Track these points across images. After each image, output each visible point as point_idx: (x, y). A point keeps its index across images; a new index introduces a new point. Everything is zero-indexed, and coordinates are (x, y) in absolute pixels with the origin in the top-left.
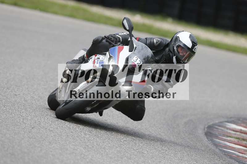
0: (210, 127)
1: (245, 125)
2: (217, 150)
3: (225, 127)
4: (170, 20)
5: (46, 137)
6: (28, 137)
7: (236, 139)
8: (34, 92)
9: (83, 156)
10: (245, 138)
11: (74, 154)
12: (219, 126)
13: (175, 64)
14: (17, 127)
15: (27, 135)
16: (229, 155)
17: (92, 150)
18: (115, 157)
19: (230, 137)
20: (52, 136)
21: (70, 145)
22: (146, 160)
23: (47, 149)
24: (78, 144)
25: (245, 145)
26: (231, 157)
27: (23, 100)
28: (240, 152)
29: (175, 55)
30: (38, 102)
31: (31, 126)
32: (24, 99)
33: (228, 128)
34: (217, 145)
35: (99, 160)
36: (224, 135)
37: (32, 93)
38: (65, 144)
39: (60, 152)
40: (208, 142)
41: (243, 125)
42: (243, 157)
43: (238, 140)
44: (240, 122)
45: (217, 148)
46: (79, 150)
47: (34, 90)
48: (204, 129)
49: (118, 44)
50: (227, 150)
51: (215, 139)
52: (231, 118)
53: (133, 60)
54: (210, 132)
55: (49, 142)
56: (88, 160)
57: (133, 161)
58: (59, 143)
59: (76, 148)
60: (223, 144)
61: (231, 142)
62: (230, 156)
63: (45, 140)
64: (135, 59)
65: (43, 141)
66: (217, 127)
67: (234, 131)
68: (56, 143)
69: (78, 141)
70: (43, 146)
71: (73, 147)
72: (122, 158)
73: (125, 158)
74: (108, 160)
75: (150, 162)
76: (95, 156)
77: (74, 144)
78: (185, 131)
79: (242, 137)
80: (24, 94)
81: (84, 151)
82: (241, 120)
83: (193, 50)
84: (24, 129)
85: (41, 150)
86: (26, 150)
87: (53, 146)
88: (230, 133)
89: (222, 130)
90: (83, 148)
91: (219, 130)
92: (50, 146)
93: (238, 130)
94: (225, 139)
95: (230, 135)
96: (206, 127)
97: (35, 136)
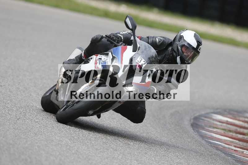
0: (196, 118)
1: (231, 116)
2: (203, 142)
3: (211, 118)
4: (156, 10)
5: (31, 129)
6: (14, 128)
7: (223, 131)
8: (19, 83)
9: (68, 147)
10: (231, 129)
11: (60, 146)
12: (206, 117)
13: (179, 64)
14: (2, 118)
15: (12, 126)
16: (215, 147)
17: (78, 141)
18: (101, 149)
19: (217, 128)
20: (37, 128)
21: (56, 136)
22: (132, 151)
23: (32, 141)
24: (63, 136)
25: (231, 136)
26: (217, 149)
27: (8, 91)
28: (226, 143)
29: (179, 55)
30: (24, 93)
31: (16, 117)
32: (10, 89)
33: (214, 120)
34: (203, 137)
35: (85, 151)
36: (210, 127)
37: (17, 84)
38: (50, 136)
39: (46, 143)
40: (195, 133)
41: (229, 116)
42: (229, 148)
43: (224, 131)
44: (226, 113)
45: (203, 139)
46: (64, 141)
47: (20, 81)
48: (190, 120)
49: (120, 43)
50: (213, 141)
51: (201, 131)
52: (217, 109)
53: (137, 61)
54: (196, 124)
55: (35, 133)
56: (73, 152)
57: (119, 153)
58: (45, 134)
59: (61, 140)
60: (209, 135)
61: (216, 133)
62: (217, 147)
63: (31, 132)
64: (139, 59)
65: (28, 132)
66: (203, 118)
67: (220, 122)
68: (41, 135)
69: (64, 133)
70: (28, 137)
71: (58, 138)
72: (108, 150)
73: (111, 150)
74: (94, 152)
75: (135, 153)
76: (80, 148)
77: (59, 135)
78: (171, 122)
79: (228, 129)
80: (9, 85)
81: (69, 142)
82: (227, 111)
83: (198, 50)
84: (9, 120)
85: (27, 141)
86: (11, 142)
87: (38, 137)
88: (216, 124)
89: (208, 121)
90: (69, 140)
91: (206, 122)
92: (35, 137)
93: (225, 122)
94: (210, 130)
95: (217, 127)
96: (192, 118)
97: (21, 127)
